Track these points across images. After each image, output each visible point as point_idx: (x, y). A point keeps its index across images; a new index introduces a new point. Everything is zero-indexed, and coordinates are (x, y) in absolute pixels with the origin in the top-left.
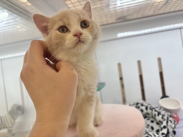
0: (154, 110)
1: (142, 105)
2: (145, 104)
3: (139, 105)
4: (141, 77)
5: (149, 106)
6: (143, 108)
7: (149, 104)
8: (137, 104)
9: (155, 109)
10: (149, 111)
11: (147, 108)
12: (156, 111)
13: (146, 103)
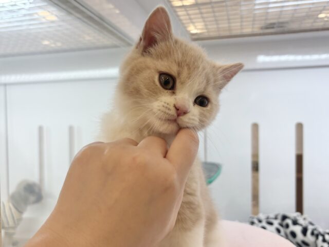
0: (320, 238)
1: (295, 223)
2: (301, 221)
3: (289, 221)
4: (299, 159)
5: (310, 228)
6: (298, 229)
7: (311, 224)
8: (284, 218)
9: (323, 236)
10: (310, 238)
11: (304, 231)
12: (324, 241)
13: (305, 219)
